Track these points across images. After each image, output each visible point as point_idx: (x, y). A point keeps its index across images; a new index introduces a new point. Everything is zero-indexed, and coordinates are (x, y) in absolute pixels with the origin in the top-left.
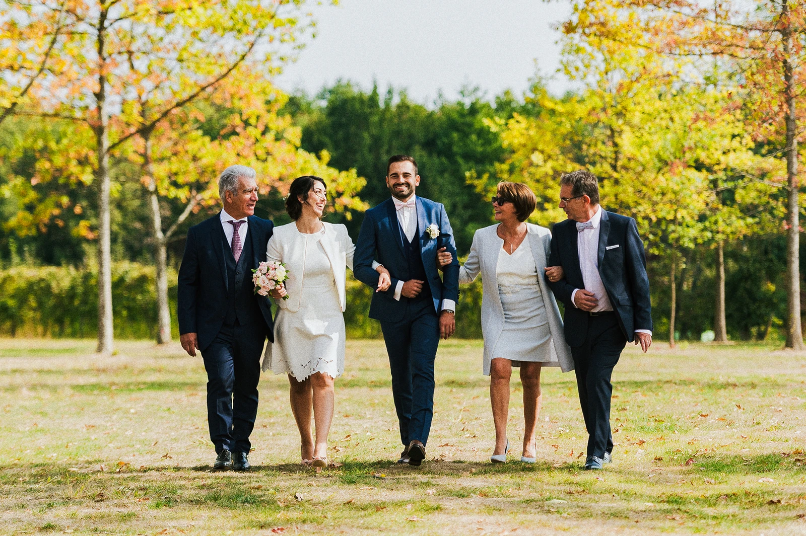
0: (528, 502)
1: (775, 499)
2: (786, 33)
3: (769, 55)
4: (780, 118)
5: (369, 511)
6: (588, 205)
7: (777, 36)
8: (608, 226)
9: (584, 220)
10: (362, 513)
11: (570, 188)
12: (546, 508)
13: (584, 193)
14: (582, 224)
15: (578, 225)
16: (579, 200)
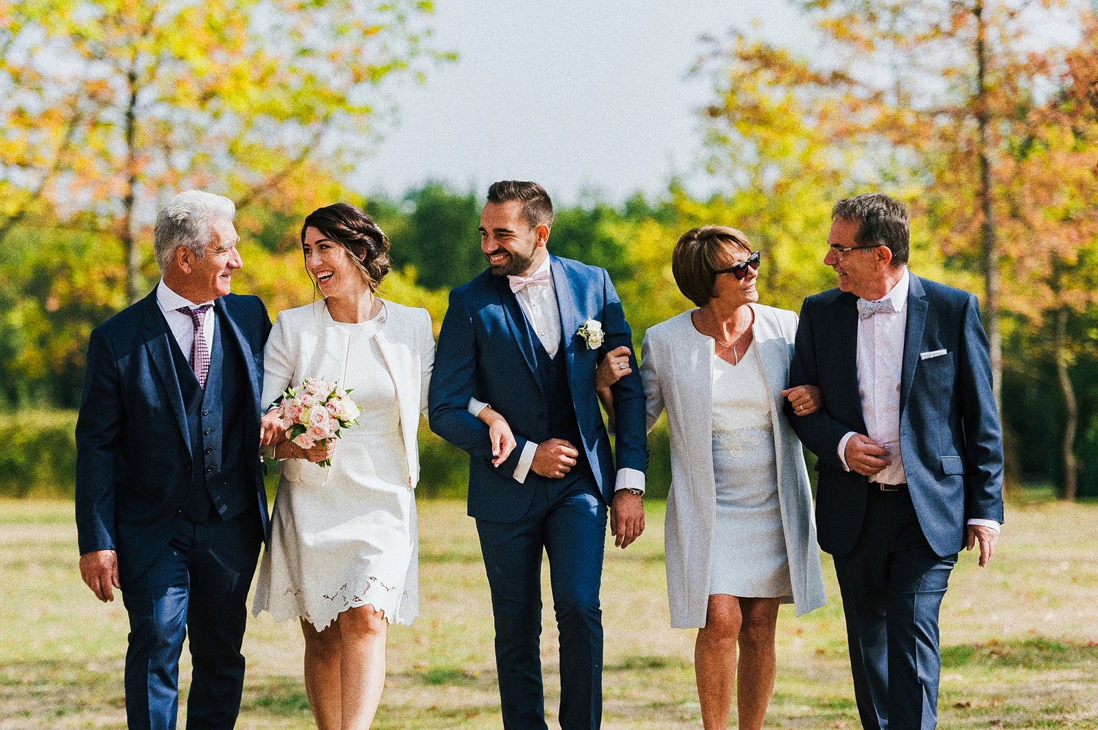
0: (656, 706)
1: (963, 702)
2: (983, 119)
3: (963, 147)
4: (976, 226)
5: (459, 718)
6: (884, 267)
7: (971, 123)
8: (924, 309)
9: (876, 296)
10: (450, 720)
11: (854, 229)
12: (679, 714)
13: (882, 242)
14: (870, 304)
15: (862, 305)
16: (867, 254)
